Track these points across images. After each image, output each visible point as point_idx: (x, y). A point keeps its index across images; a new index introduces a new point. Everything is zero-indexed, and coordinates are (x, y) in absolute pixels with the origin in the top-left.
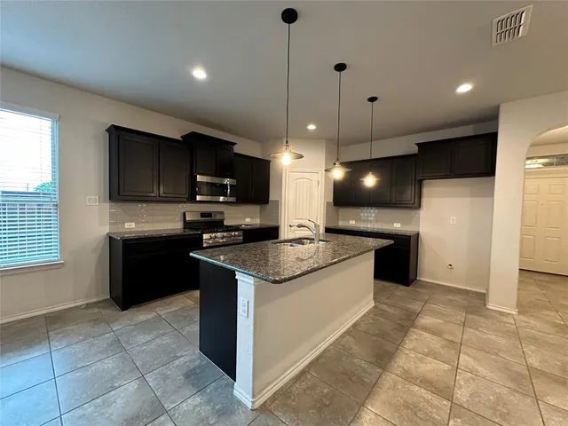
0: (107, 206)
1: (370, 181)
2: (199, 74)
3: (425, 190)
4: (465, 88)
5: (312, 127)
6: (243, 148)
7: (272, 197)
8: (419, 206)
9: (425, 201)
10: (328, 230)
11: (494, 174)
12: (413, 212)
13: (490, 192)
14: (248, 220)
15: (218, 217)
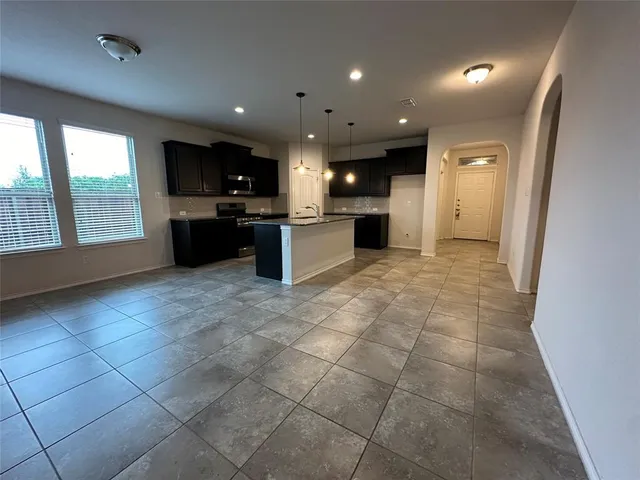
0: (167, 199)
1: (350, 178)
2: (239, 110)
3: (393, 183)
4: (403, 121)
5: (311, 136)
6: (259, 151)
7: (281, 190)
8: (388, 194)
9: (392, 190)
10: (325, 214)
11: (425, 173)
12: (385, 199)
13: (422, 184)
14: (262, 210)
15: (241, 208)
